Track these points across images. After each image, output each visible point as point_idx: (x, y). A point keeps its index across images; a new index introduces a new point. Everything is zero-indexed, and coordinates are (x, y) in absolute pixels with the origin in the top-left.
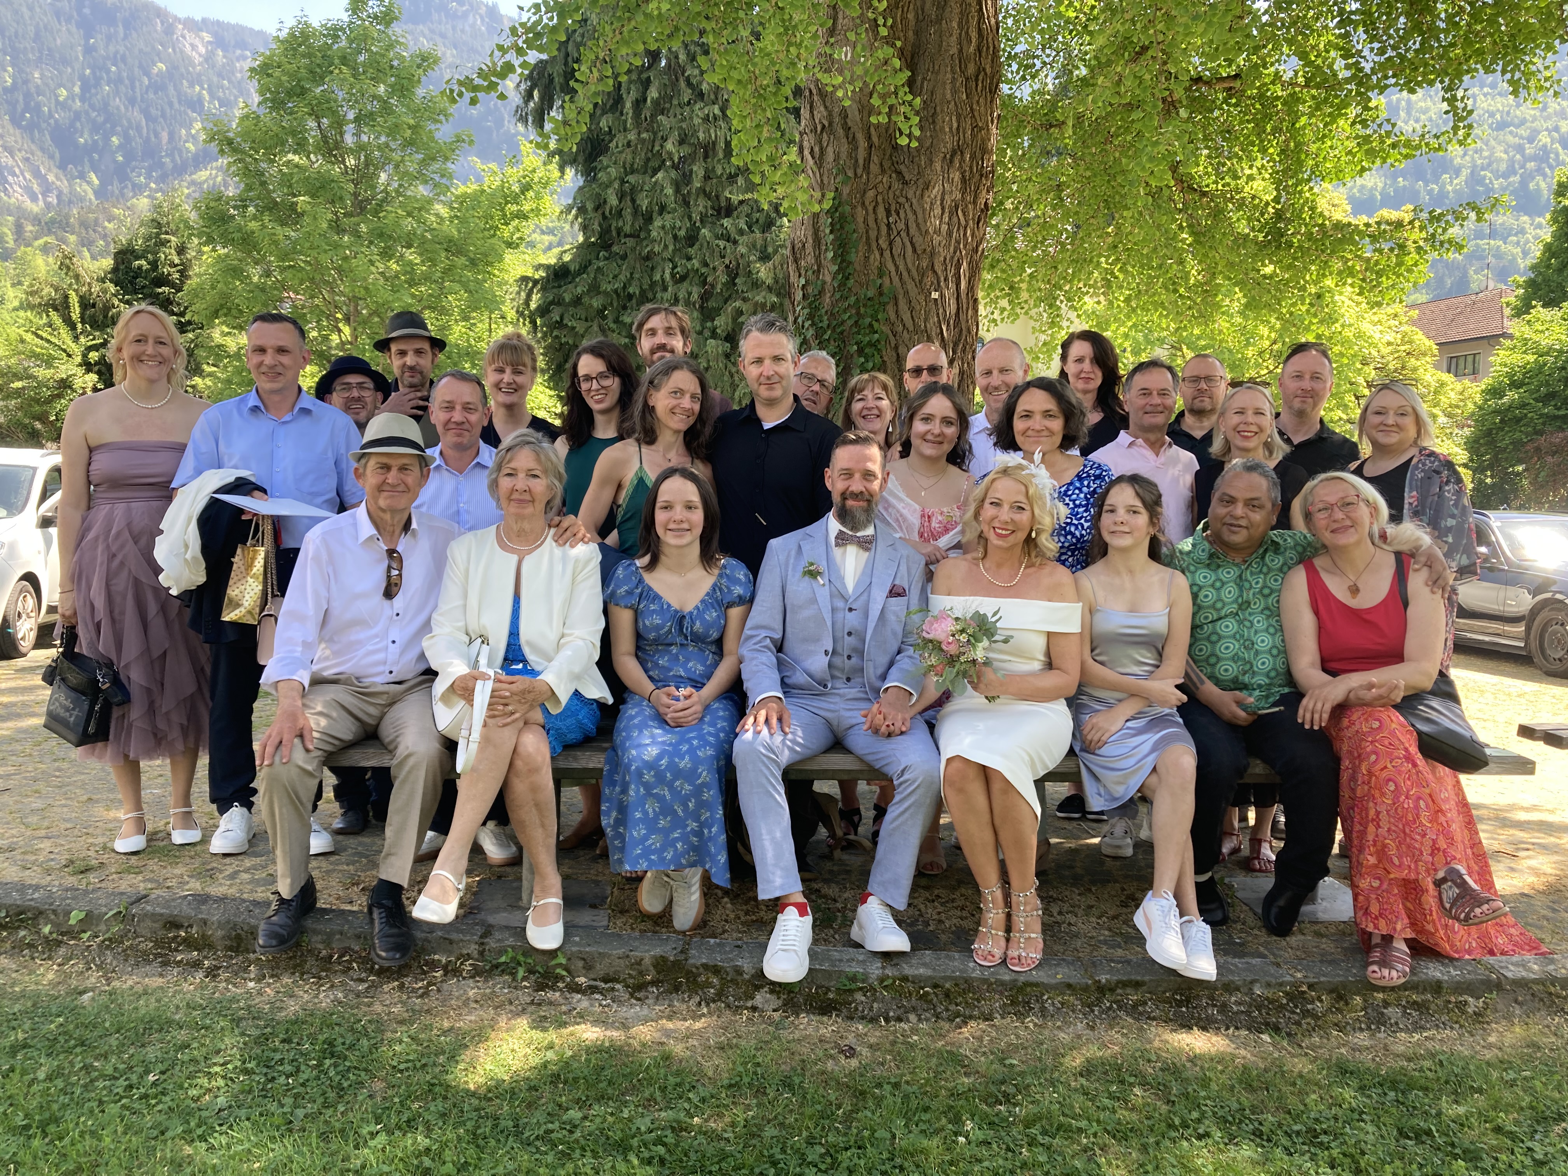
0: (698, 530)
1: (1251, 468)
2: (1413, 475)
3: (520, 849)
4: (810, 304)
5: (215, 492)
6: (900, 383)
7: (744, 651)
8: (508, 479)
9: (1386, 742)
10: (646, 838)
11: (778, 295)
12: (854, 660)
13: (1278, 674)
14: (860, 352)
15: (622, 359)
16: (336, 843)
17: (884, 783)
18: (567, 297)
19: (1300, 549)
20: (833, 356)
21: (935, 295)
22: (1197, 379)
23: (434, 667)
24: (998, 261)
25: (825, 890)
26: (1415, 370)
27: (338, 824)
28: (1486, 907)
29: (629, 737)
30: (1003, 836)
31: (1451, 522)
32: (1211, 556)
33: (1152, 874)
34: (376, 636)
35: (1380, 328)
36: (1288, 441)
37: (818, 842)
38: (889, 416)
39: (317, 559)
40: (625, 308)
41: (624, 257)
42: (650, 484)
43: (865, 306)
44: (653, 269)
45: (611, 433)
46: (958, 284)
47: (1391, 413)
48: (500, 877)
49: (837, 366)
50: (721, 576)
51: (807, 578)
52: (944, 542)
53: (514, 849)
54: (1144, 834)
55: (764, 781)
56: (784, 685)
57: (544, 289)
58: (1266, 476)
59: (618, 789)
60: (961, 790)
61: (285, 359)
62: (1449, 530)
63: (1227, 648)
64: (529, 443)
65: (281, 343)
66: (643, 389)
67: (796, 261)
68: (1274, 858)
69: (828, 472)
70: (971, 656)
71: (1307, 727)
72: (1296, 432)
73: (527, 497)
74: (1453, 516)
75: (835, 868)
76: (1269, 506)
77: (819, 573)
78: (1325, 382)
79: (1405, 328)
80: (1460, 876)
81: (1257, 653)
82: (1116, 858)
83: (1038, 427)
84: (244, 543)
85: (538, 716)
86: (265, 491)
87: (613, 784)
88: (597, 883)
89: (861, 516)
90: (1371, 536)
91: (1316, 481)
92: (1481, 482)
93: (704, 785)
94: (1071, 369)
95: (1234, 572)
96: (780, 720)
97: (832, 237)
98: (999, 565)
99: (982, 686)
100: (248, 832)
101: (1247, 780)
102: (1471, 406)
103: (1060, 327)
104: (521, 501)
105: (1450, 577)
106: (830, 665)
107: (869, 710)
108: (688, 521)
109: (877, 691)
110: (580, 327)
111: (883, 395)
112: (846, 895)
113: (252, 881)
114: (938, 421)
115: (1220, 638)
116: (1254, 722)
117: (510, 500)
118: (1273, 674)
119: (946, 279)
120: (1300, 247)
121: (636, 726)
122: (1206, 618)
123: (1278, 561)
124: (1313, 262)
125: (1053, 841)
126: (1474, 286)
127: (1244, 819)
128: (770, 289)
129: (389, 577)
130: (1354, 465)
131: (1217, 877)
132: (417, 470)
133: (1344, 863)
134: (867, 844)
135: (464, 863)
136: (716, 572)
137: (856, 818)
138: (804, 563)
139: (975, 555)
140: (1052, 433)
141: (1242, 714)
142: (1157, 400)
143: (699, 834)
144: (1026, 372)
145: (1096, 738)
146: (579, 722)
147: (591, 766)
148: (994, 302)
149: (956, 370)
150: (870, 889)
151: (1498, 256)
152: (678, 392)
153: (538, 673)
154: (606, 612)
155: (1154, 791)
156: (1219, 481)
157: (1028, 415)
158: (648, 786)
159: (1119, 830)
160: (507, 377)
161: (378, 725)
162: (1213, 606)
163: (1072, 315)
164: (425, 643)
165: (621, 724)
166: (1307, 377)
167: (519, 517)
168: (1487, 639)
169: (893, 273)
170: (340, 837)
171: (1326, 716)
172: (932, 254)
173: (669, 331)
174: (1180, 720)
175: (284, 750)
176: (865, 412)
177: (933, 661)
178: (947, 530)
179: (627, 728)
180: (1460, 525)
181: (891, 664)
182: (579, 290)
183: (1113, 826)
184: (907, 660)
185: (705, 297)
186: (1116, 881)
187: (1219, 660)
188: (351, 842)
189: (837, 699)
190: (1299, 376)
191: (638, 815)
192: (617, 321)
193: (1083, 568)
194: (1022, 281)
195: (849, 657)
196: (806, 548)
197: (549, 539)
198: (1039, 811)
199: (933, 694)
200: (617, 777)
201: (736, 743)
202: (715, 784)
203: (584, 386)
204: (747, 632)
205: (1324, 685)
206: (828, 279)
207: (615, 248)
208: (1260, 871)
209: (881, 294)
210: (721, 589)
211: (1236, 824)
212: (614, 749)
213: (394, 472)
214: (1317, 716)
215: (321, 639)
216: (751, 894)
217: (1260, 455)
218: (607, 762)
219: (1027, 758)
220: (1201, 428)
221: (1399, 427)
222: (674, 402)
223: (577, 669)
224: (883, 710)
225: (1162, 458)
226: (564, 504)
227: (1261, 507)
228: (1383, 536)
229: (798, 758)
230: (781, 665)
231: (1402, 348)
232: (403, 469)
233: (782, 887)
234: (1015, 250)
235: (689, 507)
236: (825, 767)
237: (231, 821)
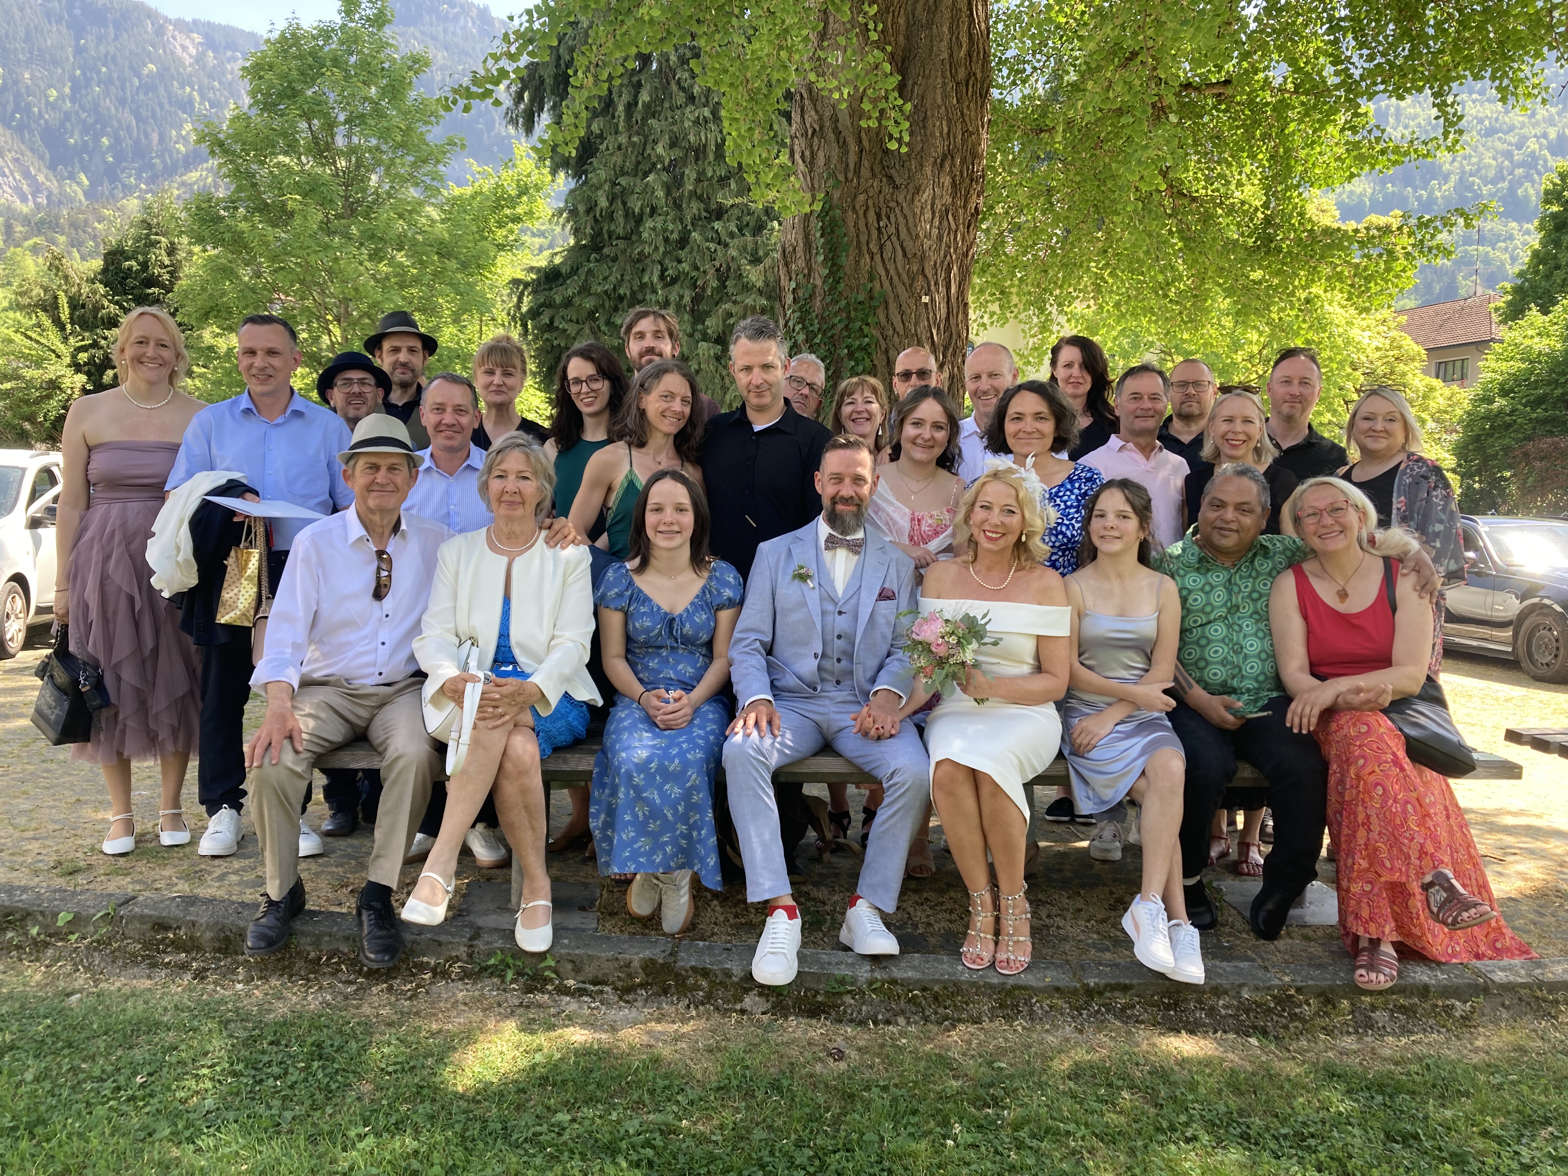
0: (689, 533)
1: (1243, 472)
2: (1401, 480)
3: (509, 851)
4: (801, 308)
5: (207, 494)
6: (890, 388)
7: (734, 654)
8: (498, 481)
9: (1374, 746)
10: (634, 840)
11: (769, 298)
12: (843, 663)
13: (1266, 678)
14: (851, 355)
15: (612, 362)
16: (325, 844)
17: (874, 787)
18: (558, 299)
19: (1289, 554)
20: (823, 360)
21: (925, 299)
22: (1184, 384)
23: (424, 669)
24: (989, 266)
25: (816, 893)
26: (1404, 375)
27: (327, 826)
28: (1473, 911)
29: (619, 740)
30: (992, 840)
31: (1439, 527)
32: (1201, 560)
33: (1141, 877)
34: (366, 637)
35: (1368, 333)
36: (1277, 446)
37: (808, 845)
38: (879, 419)
39: (306, 560)
40: (616, 309)
41: (615, 259)
42: (640, 487)
43: (855, 310)
44: (643, 270)
45: (601, 436)
46: (948, 288)
47: (1380, 418)
48: (489, 879)
49: (827, 369)
50: (710, 578)
51: (797, 581)
52: (934, 545)
53: (503, 851)
54: (1132, 838)
55: (754, 784)
56: (773, 687)
57: (534, 292)
58: (1256, 481)
59: (607, 791)
60: (950, 793)
61: (276, 361)
62: (1437, 535)
63: (1216, 652)
64: (519, 445)
65: (270, 345)
66: (633, 393)
67: (786, 264)
68: (1262, 861)
69: (818, 476)
70: (960, 657)
71: (1295, 731)
72: (1284, 437)
73: (517, 498)
74: (1441, 522)
75: (824, 871)
76: (1259, 510)
77: (809, 577)
78: (1314, 387)
79: (1394, 334)
80: (1448, 880)
81: (1246, 657)
82: (1104, 861)
83: (1029, 429)
84: (238, 545)
85: (527, 718)
86: (257, 494)
87: (603, 786)
88: (586, 885)
89: (850, 520)
90: (1360, 541)
91: (1305, 486)
92: (1469, 487)
93: (693, 787)
94: (1061, 373)
95: (1223, 576)
96: (770, 722)
97: (822, 240)
98: (989, 569)
99: (971, 688)
100: (237, 834)
101: (1234, 784)
102: (1459, 412)
103: (1052, 332)
104: (511, 503)
105: (1439, 581)
106: (820, 668)
107: (859, 713)
108: (678, 523)
109: (866, 694)
110: (572, 329)
111: (873, 398)
112: (835, 898)
113: (240, 883)
114: (928, 426)
115: (1209, 641)
116: (1243, 725)
117: (500, 501)
118: (1261, 678)
119: (936, 284)
120: (1289, 253)
121: (625, 729)
122: (1195, 621)
123: (1267, 565)
124: (1302, 269)
125: (1042, 844)
126: (1462, 292)
127: (1232, 822)
128: (760, 292)
129: (378, 578)
130: (1343, 470)
131: (1205, 881)
132: (405, 469)
133: (1330, 867)
134: (857, 847)
135: (453, 866)
136: (706, 574)
137: (845, 821)
138: (794, 566)
139: (965, 558)
140: (1043, 435)
141: (1230, 718)
142: (1148, 404)
143: (688, 837)
144: (1015, 376)
145: (1085, 742)
146: (569, 724)
147: (581, 768)
148: (983, 305)
149: (946, 374)
150: (859, 892)
151: (1487, 261)
152: (669, 396)
153: (528, 676)
154: (596, 614)
155: (1143, 795)
156: (1208, 486)
157: (1019, 417)
158: (638, 790)
159: (1108, 833)
160: (497, 379)
161: (367, 728)
162: (1202, 610)
163: (1063, 319)
164: (415, 645)
165: (611, 727)
166: (1296, 382)
167: (510, 519)
168: (1475, 643)
169: (884, 277)
170: (330, 839)
171: (1314, 720)
172: (923, 258)
173: (657, 335)
174: (1169, 724)
175: (273, 751)
176: (855, 416)
177: (923, 662)
178: (937, 534)
179: (619, 732)
180: (1448, 530)
181: (880, 667)
182: (570, 292)
183: (1102, 829)
184: (896, 663)
185: (695, 300)
186: (1104, 885)
187: (1208, 663)
188: (342, 844)
189: (827, 702)
190: (1288, 382)
191: (627, 818)
192: (608, 323)
193: (1074, 570)
194: (1012, 285)
195: (839, 660)
196: (796, 551)
197: (541, 541)
198: (1027, 814)
199: (922, 697)
200: (606, 780)
201: (726, 745)
202: (706, 787)
203: (574, 389)
204: (736, 635)
205: (1313, 689)
206: (819, 282)
207: (606, 251)
208: (1249, 874)
209: (871, 298)
210: (710, 592)
211: (1224, 827)
212: (604, 752)
213: (383, 471)
214: (1305, 721)
215: (311, 641)
216: (740, 897)
217: (1249, 460)
218: (597, 764)
219: (1016, 761)
220: (1190, 433)
221: (1388, 433)
222: (665, 405)
223: (567, 671)
224: (873, 713)
225: (1152, 463)
226: (554, 506)
227: (1251, 511)
228: (1372, 541)
229: (787, 761)
230: (770, 668)
231: (1391, 353)
232: (391, 468)
233: (770, 889)
234: (1005, 254)
235: (680, 509)
236: (814, 769)
237: (220, 822)
